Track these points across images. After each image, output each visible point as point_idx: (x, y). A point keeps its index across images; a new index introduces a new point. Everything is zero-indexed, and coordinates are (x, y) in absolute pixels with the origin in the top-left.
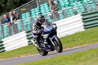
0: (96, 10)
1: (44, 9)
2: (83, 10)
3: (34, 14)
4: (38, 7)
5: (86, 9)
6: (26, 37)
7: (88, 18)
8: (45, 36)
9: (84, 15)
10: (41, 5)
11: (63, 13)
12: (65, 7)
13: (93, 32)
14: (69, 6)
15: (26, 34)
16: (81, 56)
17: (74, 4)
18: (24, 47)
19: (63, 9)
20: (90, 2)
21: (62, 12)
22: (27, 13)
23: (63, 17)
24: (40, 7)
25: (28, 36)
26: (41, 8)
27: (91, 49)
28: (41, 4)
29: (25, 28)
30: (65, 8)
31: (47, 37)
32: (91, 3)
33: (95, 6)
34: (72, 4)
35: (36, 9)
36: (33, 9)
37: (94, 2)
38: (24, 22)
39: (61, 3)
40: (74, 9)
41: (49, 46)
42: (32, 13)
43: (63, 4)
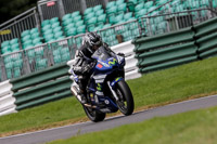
0: (165, 31)
1: (50, 31)
2: (137, 32)
4: (38, 26)
5: (143, 29)
6: (12, 93)
7: (148, 50)
8: (99, 79)
9: (140, 43)
10: (45, 22)
13: (159, 81)
15: (11, 86)
18: (8, 115)
19: (94, 29)
22: (14, 41)
24: (41, 27)
25: (15, 91)
26: (44, 29)
27: (155, 119)
28: (45, 19)
29: (9, 74)
31: (102, 81)
33: (163, 23)
35: (33, 30)
36: (26, 32)
38: (6, 60)
39: (88, 16)
40: (117, 29)
41: (107, 102)
42: (24, 39)
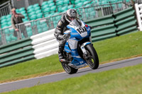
0: (95, 17)
3: (5, 23)
4: (11, 13)
5: (80, 16)
11: (47, 22)
12: (50, 13)
14: (55, 12)
16: (75, 84)
17: (63, 8)
19: (48, 16)
20: (86, 6)
21: (45, 20)
23: (48, 27)
28: (16, 8)
30: (51, 15)
32: (88, 8)
33: (93, 12)
34: (60, 9)
35: (8, 16)
36: (3, 17)
37: (92, 6)
39: (44, 7)
42: (2, 22)
43: (47, 9)
